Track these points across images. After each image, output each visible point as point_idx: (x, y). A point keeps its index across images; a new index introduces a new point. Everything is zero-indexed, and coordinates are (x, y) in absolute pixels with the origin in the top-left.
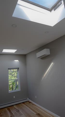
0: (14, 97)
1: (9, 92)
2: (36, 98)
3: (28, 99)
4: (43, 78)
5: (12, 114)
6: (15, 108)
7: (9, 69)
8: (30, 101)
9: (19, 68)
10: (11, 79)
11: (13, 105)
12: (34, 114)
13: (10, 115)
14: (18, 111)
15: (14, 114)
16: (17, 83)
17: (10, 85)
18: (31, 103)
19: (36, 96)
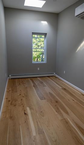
0: (38, 69)
1: (33, 63)
2: (64, 73)
3: (55, 73)
4: (79, 48)
5: (35, 84)
6: (38, 80)
7: (33, 33)
8: (57, 76)
9: (46, 34)
10: (36, 50)
11: (37, 77)
12: (59, 88)
13: (33, 84)
14: (42, 83)
15: (37, 84)
16: (43, 56)
17: (35, 57)
18: (57, 79)
19: (64, 71)
